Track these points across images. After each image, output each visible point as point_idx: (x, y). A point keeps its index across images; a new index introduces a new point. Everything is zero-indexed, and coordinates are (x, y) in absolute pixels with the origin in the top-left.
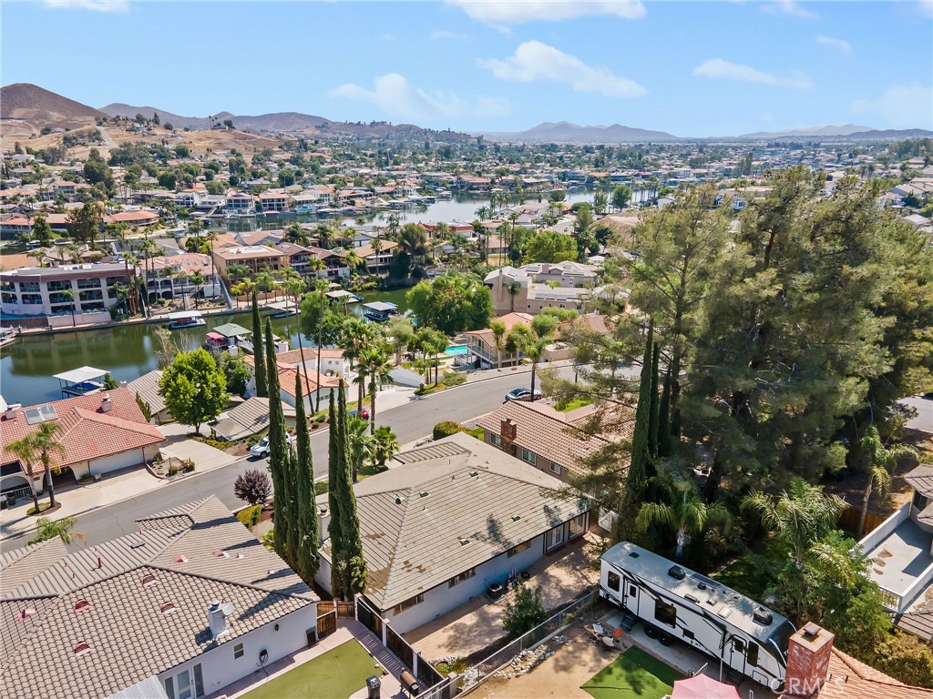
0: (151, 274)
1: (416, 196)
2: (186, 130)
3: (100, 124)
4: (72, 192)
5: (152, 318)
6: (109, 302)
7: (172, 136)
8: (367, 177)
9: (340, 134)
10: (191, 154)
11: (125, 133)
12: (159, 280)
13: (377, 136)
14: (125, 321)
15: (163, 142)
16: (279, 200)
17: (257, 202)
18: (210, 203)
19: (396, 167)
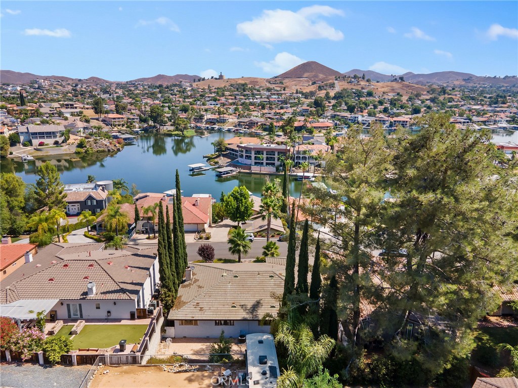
0: (298, 152)
1: (505, 125)
2: (378, 82)
3: (336, 80)
4: (308, 112)
5: (293, 174)
6: (277, 163)
7: (368, 85)
8: (473, 111)
9: (479, 84)
10: (374, 95)
11: (346, 84)
12: (301, 156)
13: (506, 85)
14: (281, 173)
15: (362, 89)
16: (404, 122)
17: (391, 122)
18: (366, 121)
19: (503, 105)
